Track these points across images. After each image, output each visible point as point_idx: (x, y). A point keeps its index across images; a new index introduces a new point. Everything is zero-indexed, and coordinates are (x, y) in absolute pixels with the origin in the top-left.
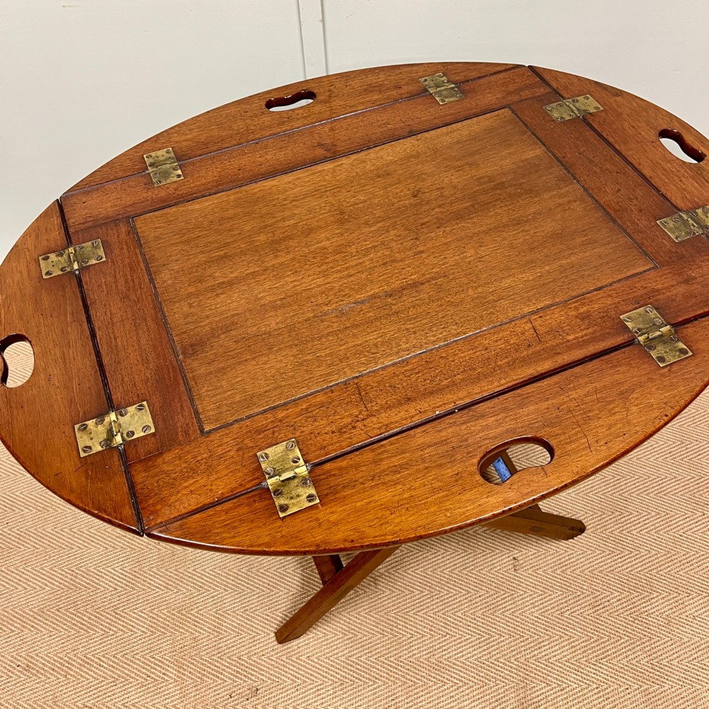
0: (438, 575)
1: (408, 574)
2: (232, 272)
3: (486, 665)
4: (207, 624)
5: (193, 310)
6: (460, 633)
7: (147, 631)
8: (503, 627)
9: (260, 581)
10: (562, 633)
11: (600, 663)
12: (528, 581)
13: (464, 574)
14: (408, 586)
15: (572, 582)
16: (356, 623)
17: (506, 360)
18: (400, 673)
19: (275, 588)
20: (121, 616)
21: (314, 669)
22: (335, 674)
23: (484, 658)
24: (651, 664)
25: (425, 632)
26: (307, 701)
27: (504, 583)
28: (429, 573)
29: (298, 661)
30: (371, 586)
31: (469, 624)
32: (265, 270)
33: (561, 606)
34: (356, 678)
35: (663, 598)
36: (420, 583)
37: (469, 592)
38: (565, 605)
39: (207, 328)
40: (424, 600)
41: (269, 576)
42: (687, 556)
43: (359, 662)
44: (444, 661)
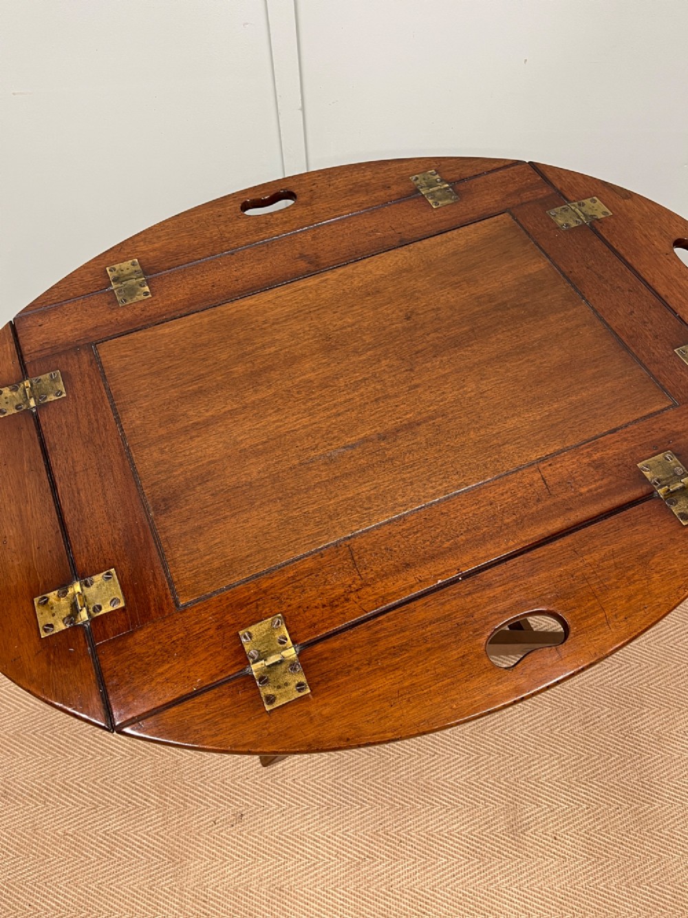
2: (207, 411)
3: (476, 786)
5: (165, 456)
6: (449, 752)
7: (127, 755)
10: (552, 751)
11: (590, 782)
17: (514, 517)
18: (387, 795)
20: (100, 739)
21: (300, 792)
22: (321, 797)
23: (474, 778)
24: (641, 782)
25: (412, 751)
26: (294, 826)
29: (283, 784)
31: (458, 742)
32: (245, 408)
34: (343, 802)
35: (654, 713)
39: (181, 478)
42: (678, 668)
43: (346, 785)
44: (433, 783)
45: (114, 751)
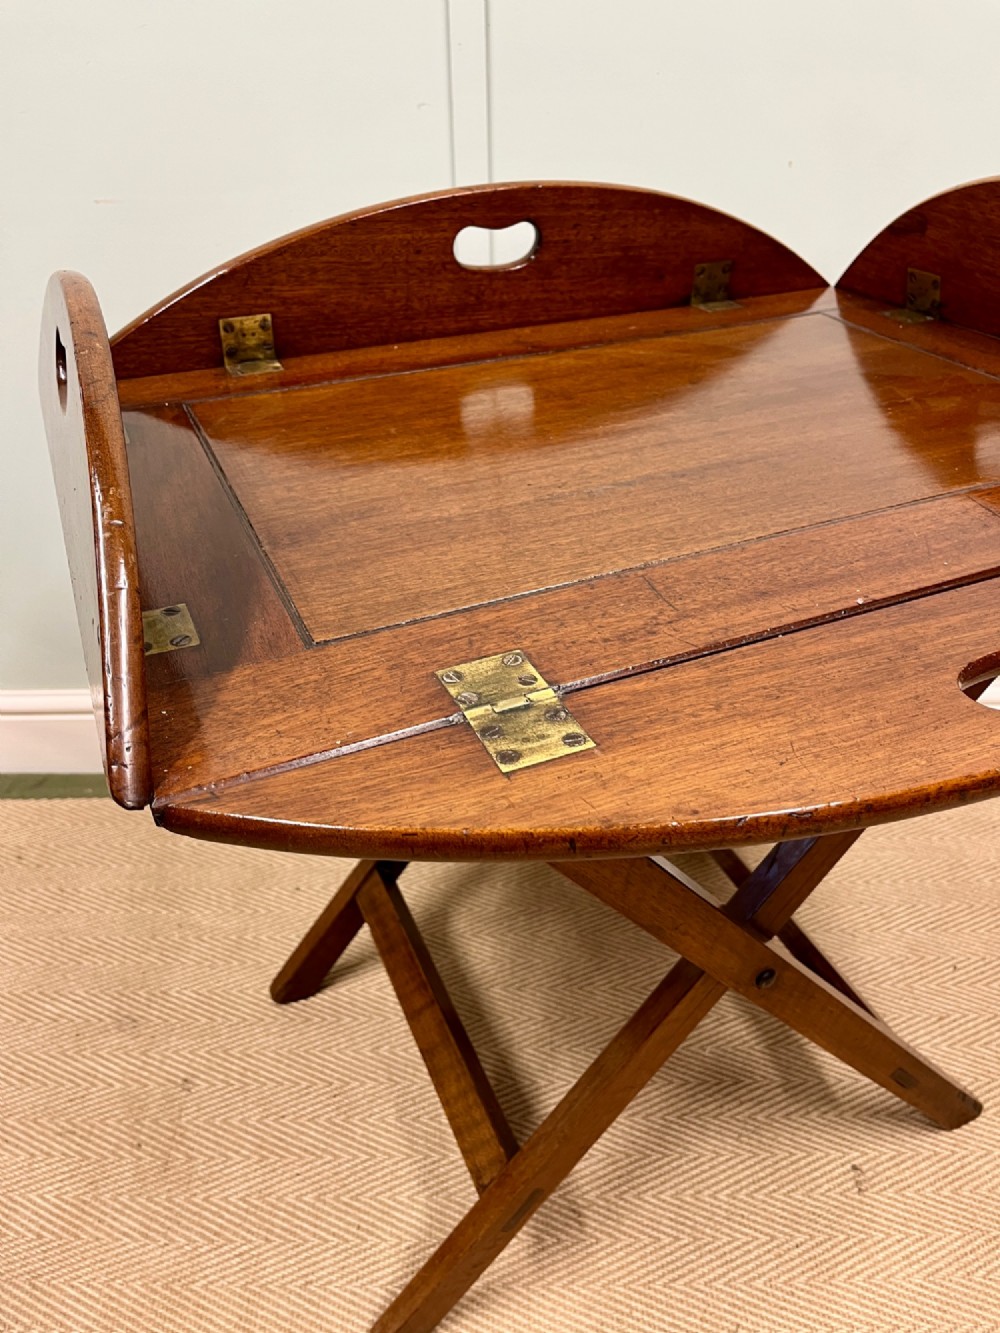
0: (706, 1203)
1: (646, 1201)
4: (224, 1313)
8: (854, 1310)
9: (341, 1219)
12: (889, 1212)
13: (758, 1200)
14: (647, 1226)
15: (976, 1211)
16: (544, 1307)
17: (949, 543)
19: (372, 1234)
27: (843, 1218)
28: (688, 1199)
30: (571, 1227)
33: (965, 1259)
36: (671, 1220)
37: (773, 1238)
38: (972, 1256)
39: (322, 514)
40: (682, 1257)
41: (359, 1210)
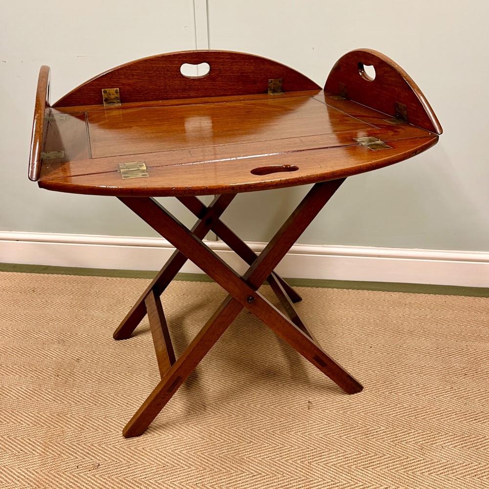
0: (251, 407)
1: (230, 405)
3: (278, 463)
6: (261, 442)
7: (31, 424)
8: (294, 442)
11: (366, 469)
12: (317, 416)
13: (270, 408)
14: (228, 412)
15: (350, 419)
16: (185, 430)
18: (210, 463)
20: (16, 414)
21: (146, 456)
22: (160, 459)
23: (277, 459)
24: (407, 473)
26: (135, 475)
27: (300, 416)
28: (245, 406)
29: (135, 450)
30: (201, 410)
31: (269, 437)
33: (341, 432)
35: (419, 433)
36: (238, 411)
37: (272, 419)
38: (344, 432)
40: (238, 421)
42: (439, 410)
43: (181, 454)
44: (245, 459)
45: (22, 421)
